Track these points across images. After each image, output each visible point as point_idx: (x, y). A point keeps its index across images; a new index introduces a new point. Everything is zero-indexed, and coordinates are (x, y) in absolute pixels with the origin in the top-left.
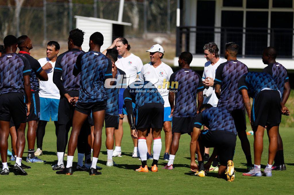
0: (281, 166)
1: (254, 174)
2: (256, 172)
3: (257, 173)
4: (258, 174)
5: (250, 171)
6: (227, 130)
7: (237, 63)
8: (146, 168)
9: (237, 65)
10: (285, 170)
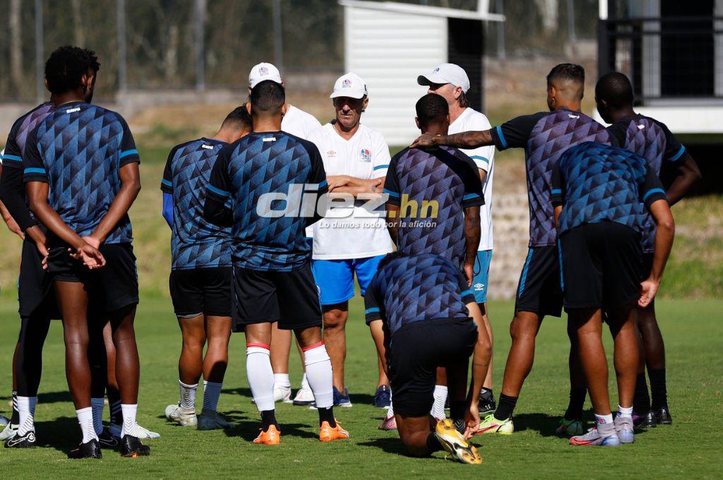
0: (650, 415)
1: (599, 441)
2: (604, 436)
3: (606, 439)
4: (608, 441)
5: (588, 432)
6: (431, 316)
7: (578, 117)
8: (272, 434)
9: (579, 123)
10: (670, 424)
